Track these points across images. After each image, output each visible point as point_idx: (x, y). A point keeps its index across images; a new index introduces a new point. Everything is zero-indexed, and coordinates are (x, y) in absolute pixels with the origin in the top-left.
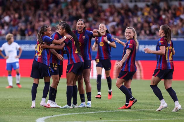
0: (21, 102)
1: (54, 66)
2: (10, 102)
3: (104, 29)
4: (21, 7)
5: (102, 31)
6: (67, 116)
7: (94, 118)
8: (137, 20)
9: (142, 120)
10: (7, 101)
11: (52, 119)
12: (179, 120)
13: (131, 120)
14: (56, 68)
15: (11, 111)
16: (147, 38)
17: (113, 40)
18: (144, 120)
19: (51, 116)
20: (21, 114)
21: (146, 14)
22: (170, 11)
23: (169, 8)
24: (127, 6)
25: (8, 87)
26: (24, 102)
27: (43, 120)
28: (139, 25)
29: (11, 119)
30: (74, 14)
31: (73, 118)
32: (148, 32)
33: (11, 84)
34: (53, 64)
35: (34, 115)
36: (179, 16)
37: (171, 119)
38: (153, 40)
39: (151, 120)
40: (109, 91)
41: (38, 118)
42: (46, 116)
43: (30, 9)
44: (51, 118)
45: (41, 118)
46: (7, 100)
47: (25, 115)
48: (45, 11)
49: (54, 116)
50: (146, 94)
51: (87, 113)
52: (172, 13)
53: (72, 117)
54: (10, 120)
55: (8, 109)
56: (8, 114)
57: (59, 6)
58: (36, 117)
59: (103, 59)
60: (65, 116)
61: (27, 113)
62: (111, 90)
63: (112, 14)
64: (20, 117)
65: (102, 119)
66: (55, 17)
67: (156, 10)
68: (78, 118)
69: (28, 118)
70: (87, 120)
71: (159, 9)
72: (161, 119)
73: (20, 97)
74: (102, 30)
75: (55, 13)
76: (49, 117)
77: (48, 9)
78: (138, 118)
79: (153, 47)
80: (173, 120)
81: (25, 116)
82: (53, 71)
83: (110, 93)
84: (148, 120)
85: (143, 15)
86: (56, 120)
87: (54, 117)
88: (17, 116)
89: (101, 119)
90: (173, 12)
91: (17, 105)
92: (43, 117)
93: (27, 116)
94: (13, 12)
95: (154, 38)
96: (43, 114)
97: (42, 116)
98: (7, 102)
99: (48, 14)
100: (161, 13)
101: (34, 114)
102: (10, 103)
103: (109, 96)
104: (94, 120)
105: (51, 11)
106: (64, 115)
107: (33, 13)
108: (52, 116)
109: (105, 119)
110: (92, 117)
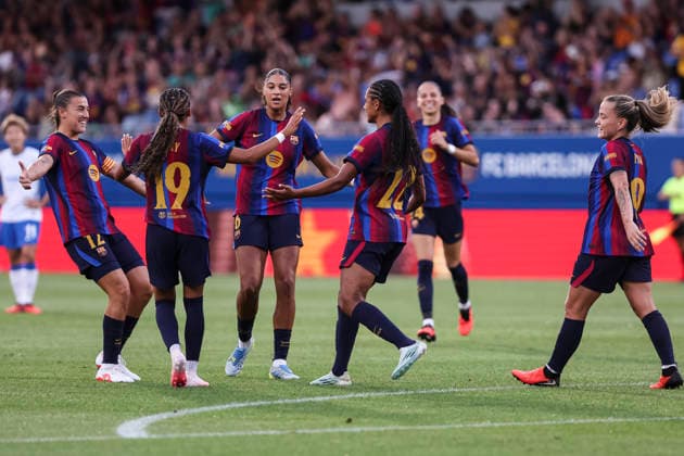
0: (59, 362)
1: (93, 246)
2: (21, 363)
3: (435, 103)
4: (57, 20)
5: (429, 108)
6: (226, 411)
7: (326, 420)
8: (476, 64)
9: (496, 425)
10: (12, 359)
11: (174, 424)
12: (629, 423)
13: (457, 426)
14: (102, 250)
15: (24, 397)
16: (510, 129)
17: (466, 140)
18: (504, 424)
19: (171, 414)
20: (60, 406)
21: (507, 41)
22: (592, 31)
23: (589, 16)
24: (440, 12)
25: (13, 308)
26: (73, 362)
27: (144, 426)
28: (480, 82)
29: (25, 423)
30: (247, 42)
31: (247, 419)
32: (512, 106)
33: (24, 297)
34: (89, 237)
35: (109, 410)
36: (625, 49)
37: (603, 420)
38: (531, 136)
39: (531, 423)
40: (460, 306)
41: (123, 422)
42: (152, 413)
43: (89, 26)
44: (171, 419)
45: (133, 422)
46: (12, 355)
47: (74, 410)
48: (144, 35)
49: (181, 413)
50: (509, 330)
51: (299, 401)
52: (600, 38)
53: (245, 417)
54: (23, 428)
55: (15, 390)
56: (14, 406)
57: (193, 17)
58: (115, 418)
59: (437, 205)
60: (220, 413)
61: (84, 400)
62: (469, 304)
63: (384, 43)
64: (59, 416)
65: (353, 421)
66: (180, 52)
67: (542, 28)
68: (266, 420)
69: (87, 419)
70: (301, 427)
71: (554, 25)
72: (568, 421)
73: (56, 346)
74: (429, 105)
75: (178, 41)
76: (165, 416)
77: (153, 26)
78: (481, 420)
79: (534, 162)
80: (610, 424)
81: (76, 413)
82: (97, 264)
83: (465, 315)
84: (519, 424)
85: (495, 43)
86: (190, 426)
87: (179, 418)
88: (49, 415)
89: (349, 421)
90: (606, 32)
91: (45, 375)
92: (140, 416)
93: (83, 415)
94: (27, 37)
95: (536, 129)
96: (140, 407)
97: (137, 415)
98: (12, 364)
99: (152, 44)
100: (561, 36)
101: (107, 406)
102: (22, 368)
103: (462, 324)
104: (325, 426)
105: (164, 32)
106: (216, 410)
107: (99, 39)
108: (175, 412)
109: (366, 420)
110: (319, 416)
